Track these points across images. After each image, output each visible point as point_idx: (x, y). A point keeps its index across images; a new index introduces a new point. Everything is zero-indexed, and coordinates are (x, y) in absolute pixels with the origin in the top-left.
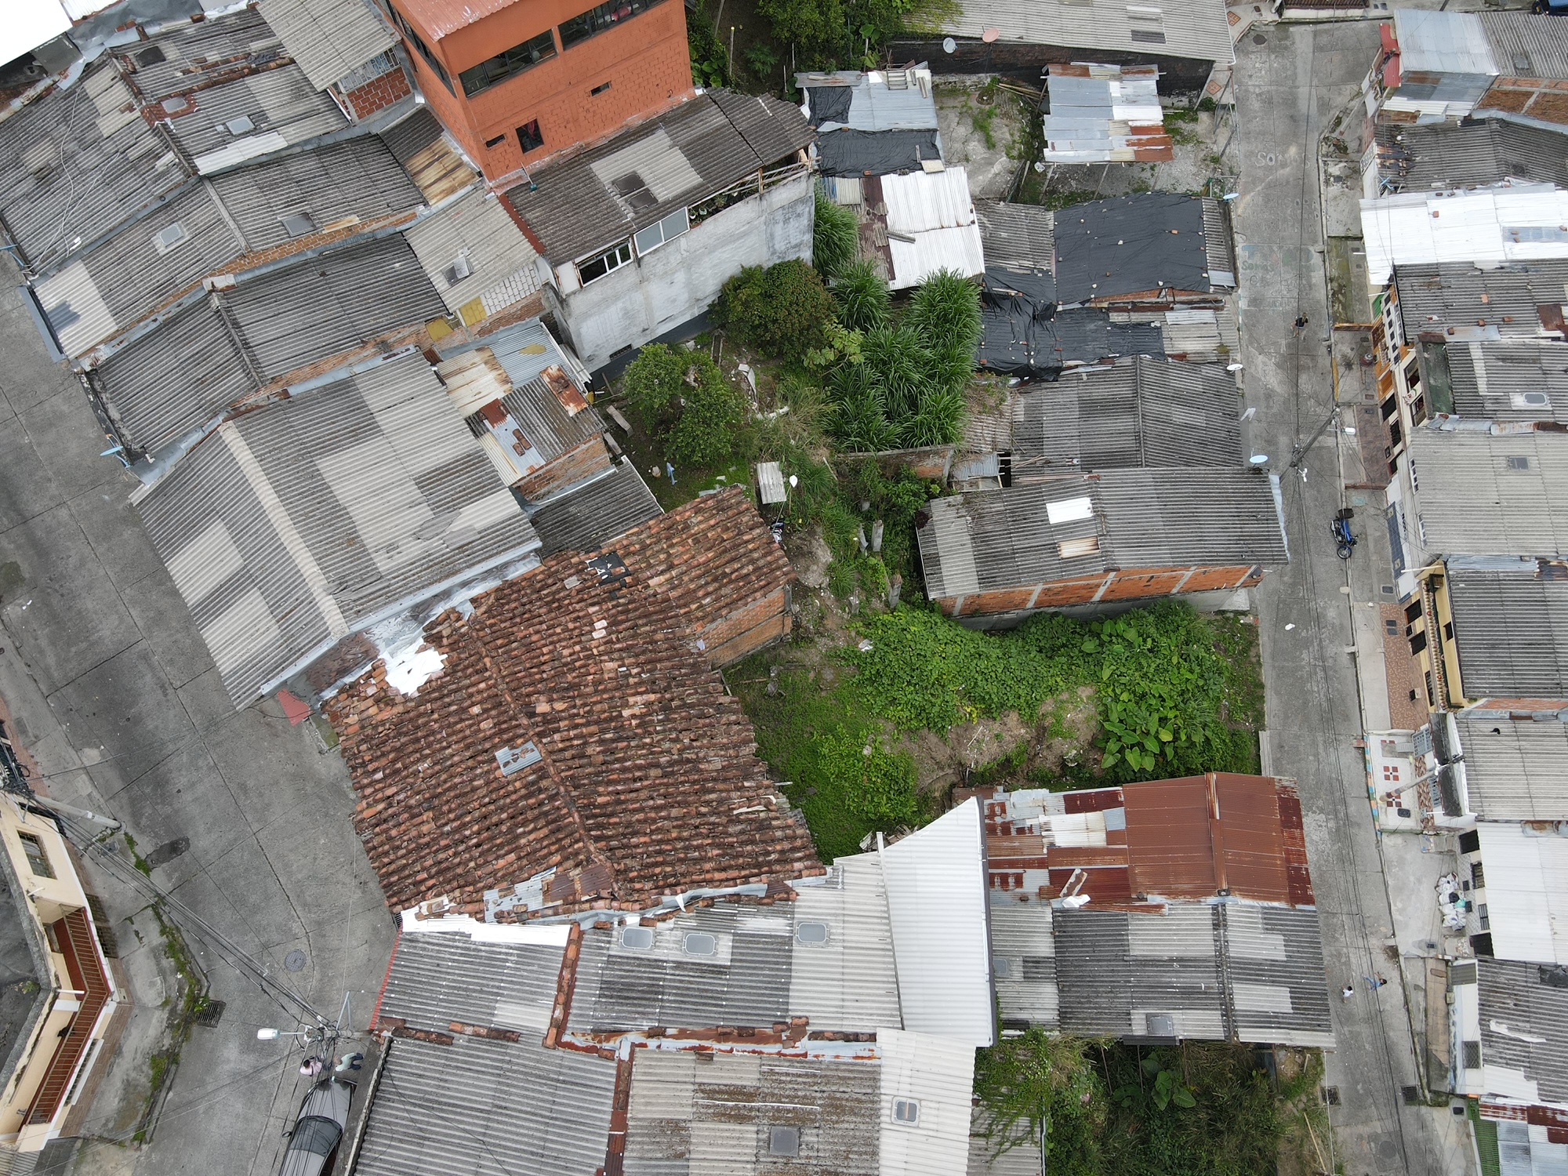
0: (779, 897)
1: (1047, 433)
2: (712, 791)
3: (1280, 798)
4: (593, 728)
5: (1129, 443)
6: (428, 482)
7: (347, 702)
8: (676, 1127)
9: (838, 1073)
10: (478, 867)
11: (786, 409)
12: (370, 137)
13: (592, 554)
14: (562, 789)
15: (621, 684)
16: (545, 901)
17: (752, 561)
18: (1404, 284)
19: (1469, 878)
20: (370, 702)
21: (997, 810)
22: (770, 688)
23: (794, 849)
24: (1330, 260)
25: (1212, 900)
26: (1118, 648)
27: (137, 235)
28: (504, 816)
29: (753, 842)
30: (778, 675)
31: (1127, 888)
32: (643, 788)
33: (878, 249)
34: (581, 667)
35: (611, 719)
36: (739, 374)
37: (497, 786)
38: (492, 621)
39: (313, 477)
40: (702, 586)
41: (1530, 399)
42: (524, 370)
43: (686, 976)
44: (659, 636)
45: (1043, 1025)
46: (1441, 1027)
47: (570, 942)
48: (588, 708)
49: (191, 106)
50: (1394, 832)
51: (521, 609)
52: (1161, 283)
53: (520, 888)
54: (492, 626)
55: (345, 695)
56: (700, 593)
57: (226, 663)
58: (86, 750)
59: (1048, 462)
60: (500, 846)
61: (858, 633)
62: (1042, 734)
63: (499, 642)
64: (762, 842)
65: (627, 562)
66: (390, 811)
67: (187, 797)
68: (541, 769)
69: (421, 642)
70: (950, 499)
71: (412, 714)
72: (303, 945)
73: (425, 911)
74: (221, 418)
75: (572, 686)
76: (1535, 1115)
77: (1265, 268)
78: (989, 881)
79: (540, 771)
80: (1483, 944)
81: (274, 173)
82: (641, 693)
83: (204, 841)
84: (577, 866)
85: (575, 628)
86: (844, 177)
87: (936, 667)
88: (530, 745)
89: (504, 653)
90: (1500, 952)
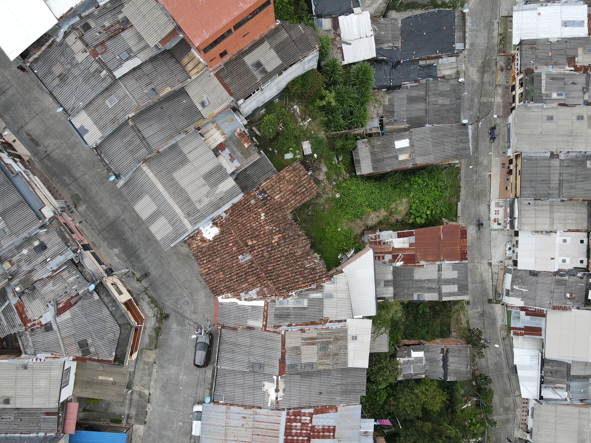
0: (319, 288)
1: (396, 109)
2: (299, 261)
3: (461, 230)
4: (265, 248)
5: (422, 113)
6: (207, 177)
7: (192, 241)
8: (297, 348)
9: (337, 331)
10: (237, 287)
11: (310, 119)
12: (166, 51)
13: (257, 191)
14: (259, 267)
15: (271, 233)
16: (257, 296)
17: (305, 187)
18: (524, 47)
19: (515, 244)
20: (199, 241)
21: (377, 237)
22: (310, 213)
23: (323, 275)
24: (501, 26)
25: (438, 263)
26: (416, 186)
27: (100, 100)
28: (243, 274)
29: (311, 274)
30: (312, 208)
31: (414, 259)
32: (281, 263)
33: (338, 48)
34: (259, 229)
35: (269, 244)
36: (294, 110)
37: (240, 266)
38: (232, 218)
39: (172, 180)
40: (291, 197)
41: (559, 95)
42: (228, 129)
43: (296, 311)
44: (280, 216)
45: (389, 298)
46: (501, 284)
47: (265, 305)
48: (262, 242)
49: (106, 48)
50: (495, 230)
51: (239, 213)
52: (438, 52)
53: (250, 292)
54: (232, 219)
55: (191, 239)
56: (290, 200)
57: (159, 237)
58: (114, 249)
59: (395, 120)
60: (243, 282)
61: (335, 191)
62: (391, 213)
63: (235, 224)
64: (314, 274)
65: (268, 192)
66: (210, 271)
67: (146, 261)
68: (252, 261)
69: (211, 224)
70: (363, 140)
71: (212, 245)
72: (187, 299)
73: (224, 297)
74: (141, 163)
75: (257, 236)
76: (522, 309)
77: (477, 31)
78: (375, 258)
79: (252, 262)
80: (515, 263)
81: (139, 72)
82: (277, 235)
83: (154, 273)
84: (265, 287)
85: (256, 217)
86: (325, 18)
87: (359, 200)
88: (248, 254)
89: (237, 228)
90: (519, 267)
